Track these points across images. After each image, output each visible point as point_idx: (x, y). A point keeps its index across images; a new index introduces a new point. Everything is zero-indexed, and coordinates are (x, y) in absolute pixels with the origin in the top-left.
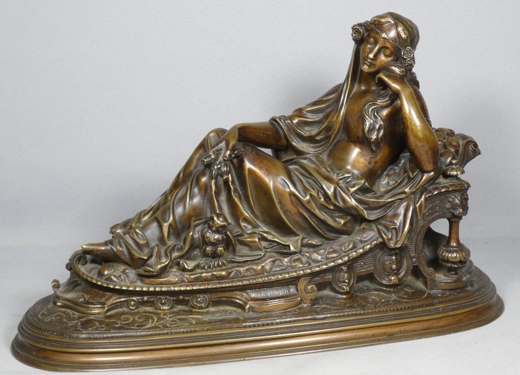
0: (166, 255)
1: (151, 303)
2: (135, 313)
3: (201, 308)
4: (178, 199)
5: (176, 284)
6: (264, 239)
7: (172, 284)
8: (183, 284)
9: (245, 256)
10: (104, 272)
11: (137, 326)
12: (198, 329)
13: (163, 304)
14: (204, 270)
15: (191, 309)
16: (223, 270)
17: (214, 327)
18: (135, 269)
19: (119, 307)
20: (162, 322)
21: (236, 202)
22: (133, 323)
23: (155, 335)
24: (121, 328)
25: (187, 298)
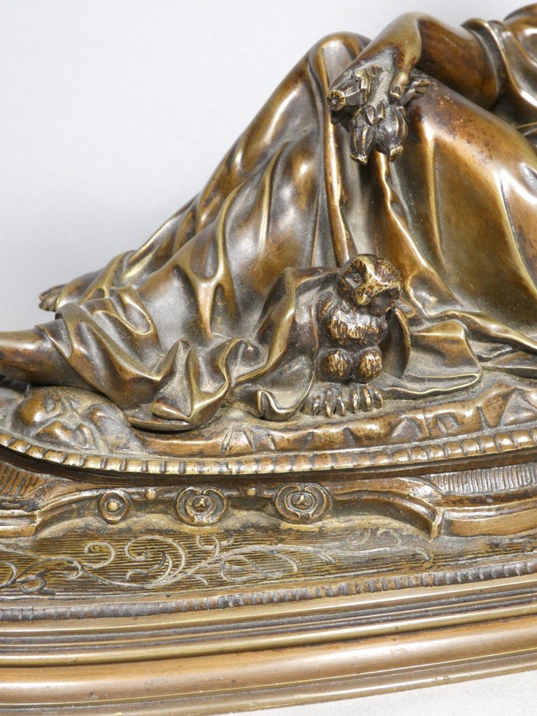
0: (215, 372)
1: (168, 506)
2: (121, 531)
3: (305, 520)
4: (237, 218)
5: (243, 454)
6: (477, 334)
7: (230, 456)
8: (264, 455)
9: (430, 380)
10: (32, 416)
11: (133, 580)
12: (311, 591)
13: (201, 509)
14: (320, 418)
15: (274, 520)
16: (372, 419)
17: (357, 586)
18: (122, 410)
19: (75, 514)
20: (204, 563)
21: (399, 230)
22: (121, 565)
23: (191, 609)
24: (85, 585)
25: (266, 494)
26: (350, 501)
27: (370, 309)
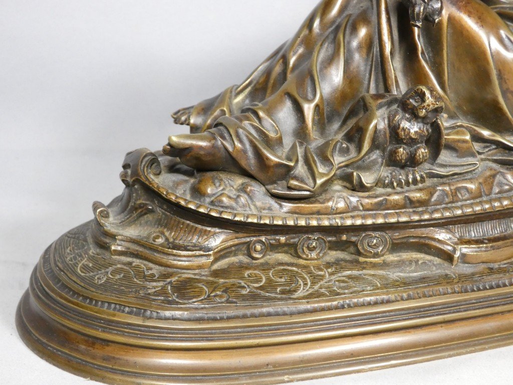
0: (326, 160)
1: (293, 249)
2: (262, 264)
3: (376, 255)
4: (323, 62)
5: (343, 213)
7: (336, 214)
8: (355, 213)
9: (450, 166)
10: (206, 190)
11: (283, 292)
12: (392, 297)
13: (312, 249)
14: (389, 190)
16: (420, 190)
17: (418, 294)
18: (264, 185)
19: (233, 254)
20: (322, 283)
21: (427, 72)
22: (270, 285)
23: (323, 310)
24: (253, 297)
25: (354, 239)
26: (402, 243)
27: (424, 120)
